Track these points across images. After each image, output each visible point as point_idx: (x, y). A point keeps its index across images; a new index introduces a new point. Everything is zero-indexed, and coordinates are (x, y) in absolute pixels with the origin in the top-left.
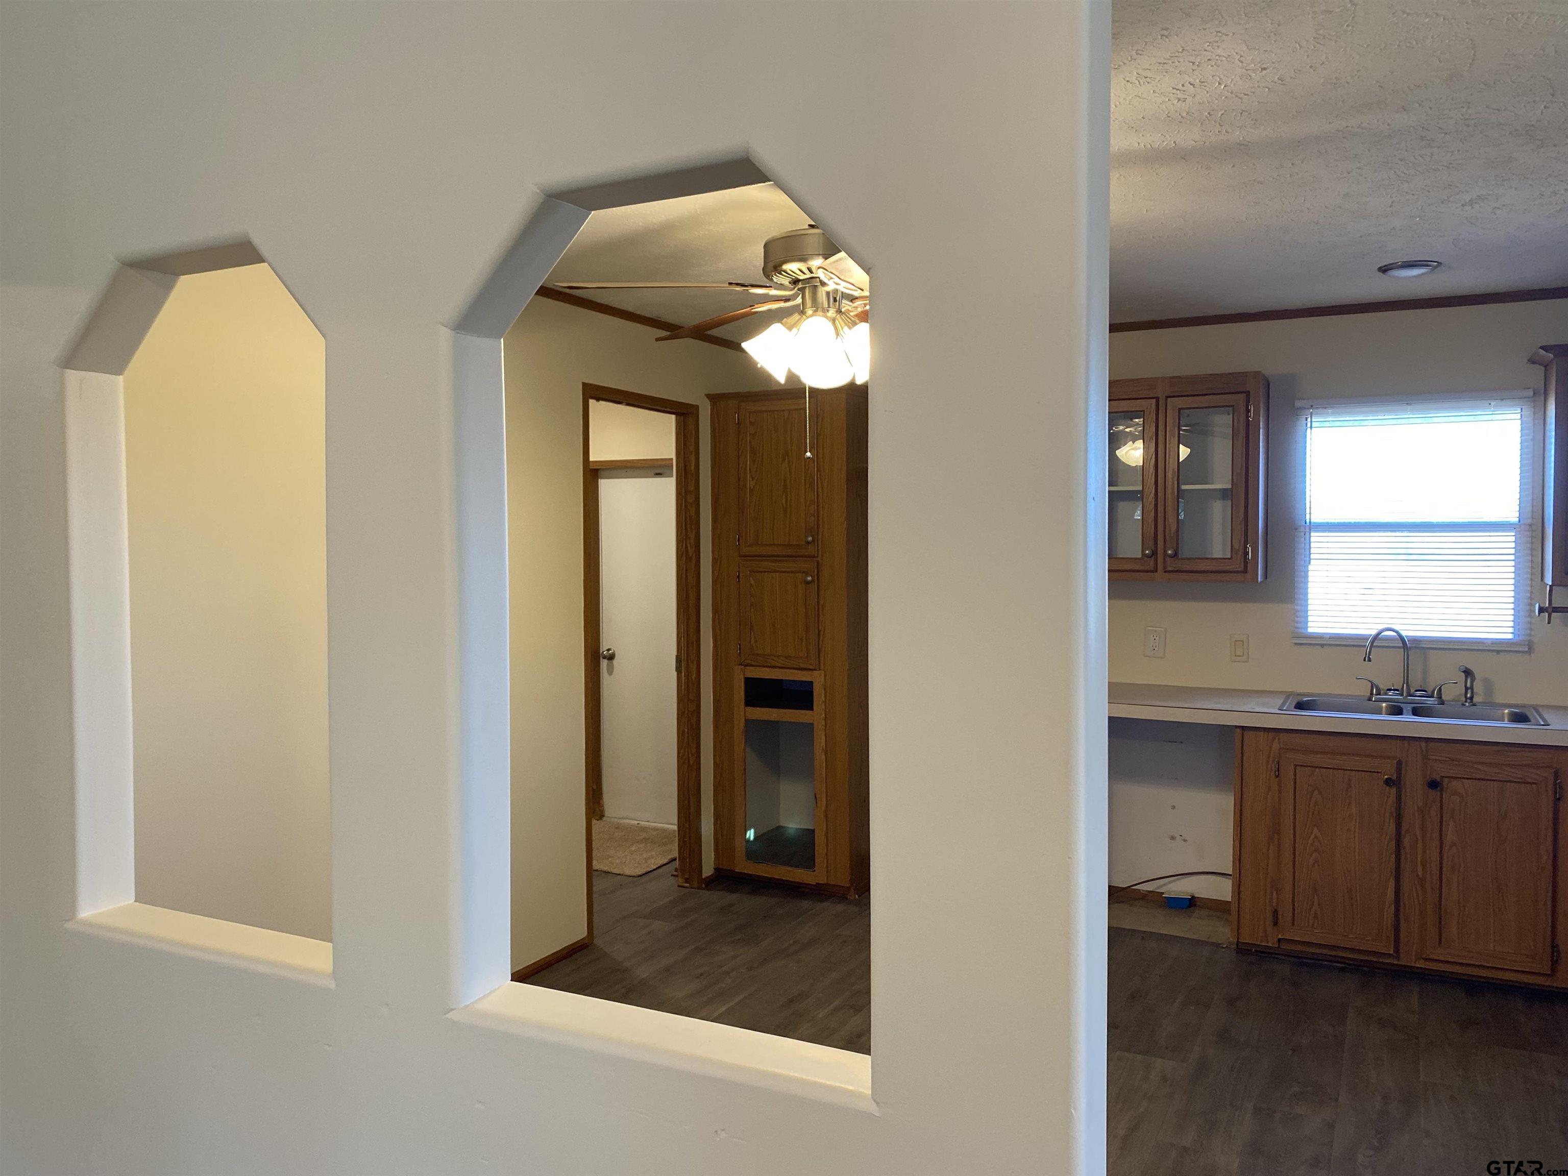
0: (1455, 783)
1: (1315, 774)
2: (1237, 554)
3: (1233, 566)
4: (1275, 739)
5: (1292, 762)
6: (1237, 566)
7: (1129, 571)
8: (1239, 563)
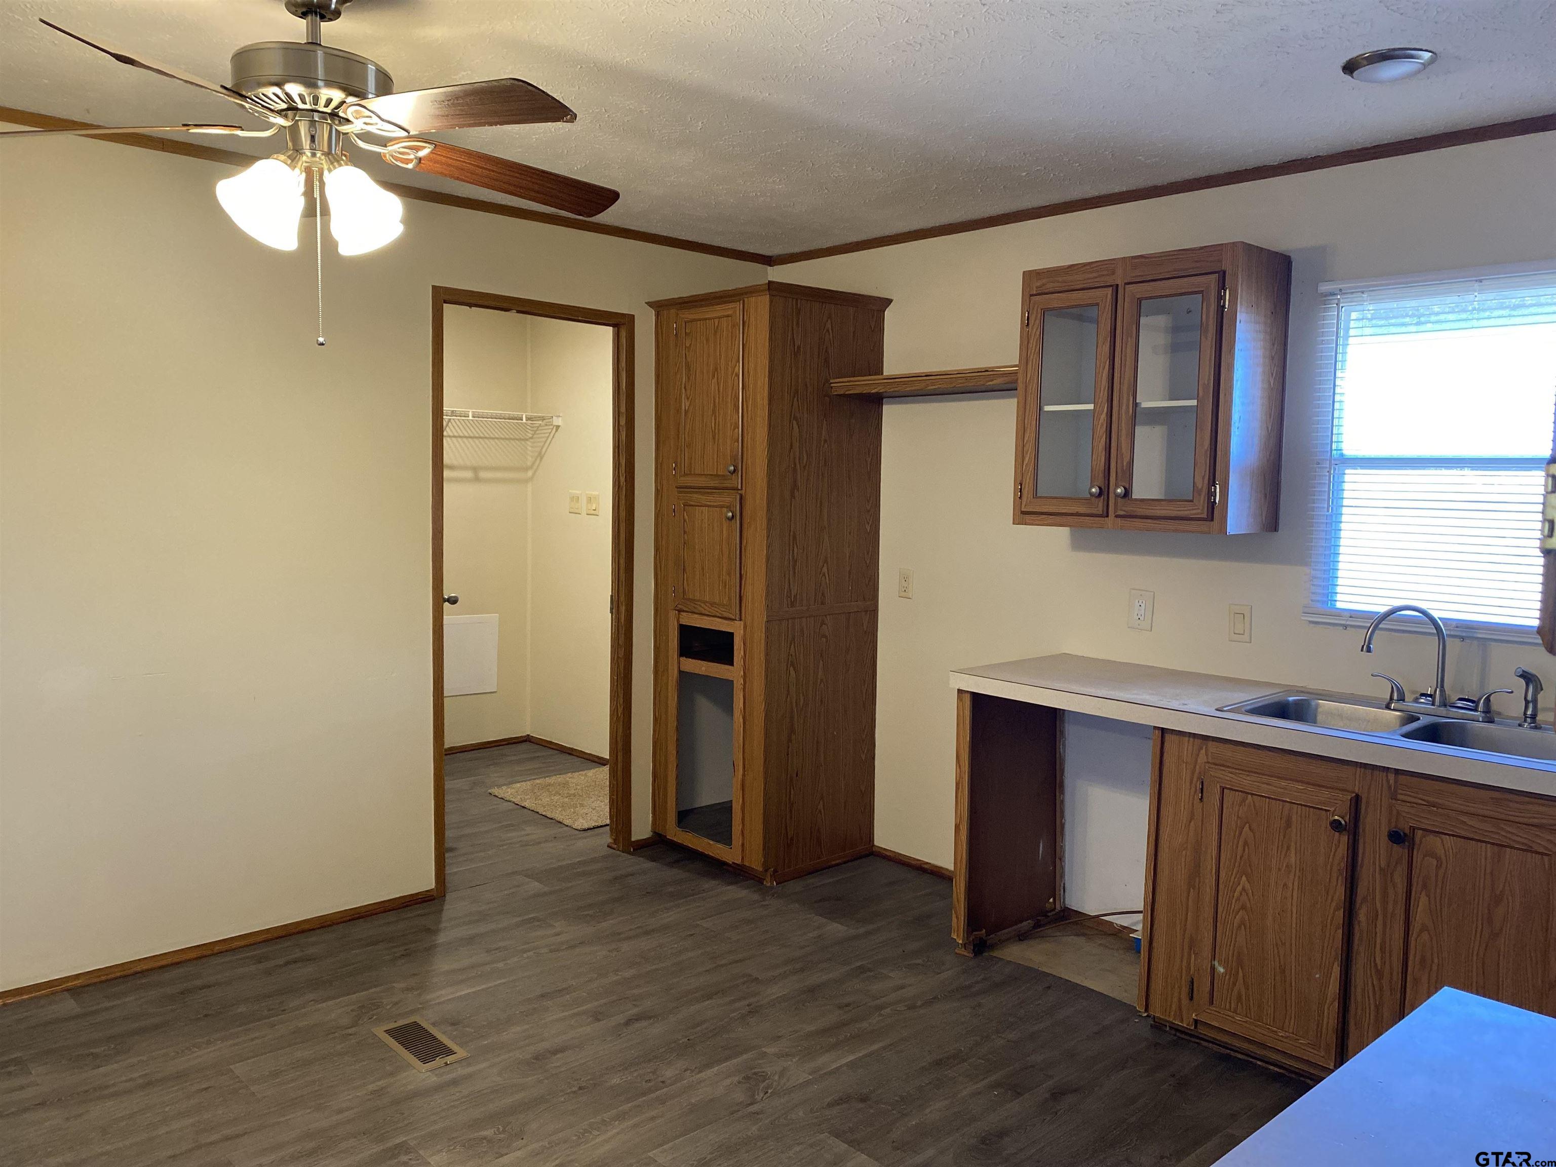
0: (1431, 838)
1: (1247, 802)
2: (1200, 495)
3: (1194, 512)
4: (1202, 748)
5: (1218, 782)
6: (1199, 511)
7: (1072, 514)
8: (1201, 508)
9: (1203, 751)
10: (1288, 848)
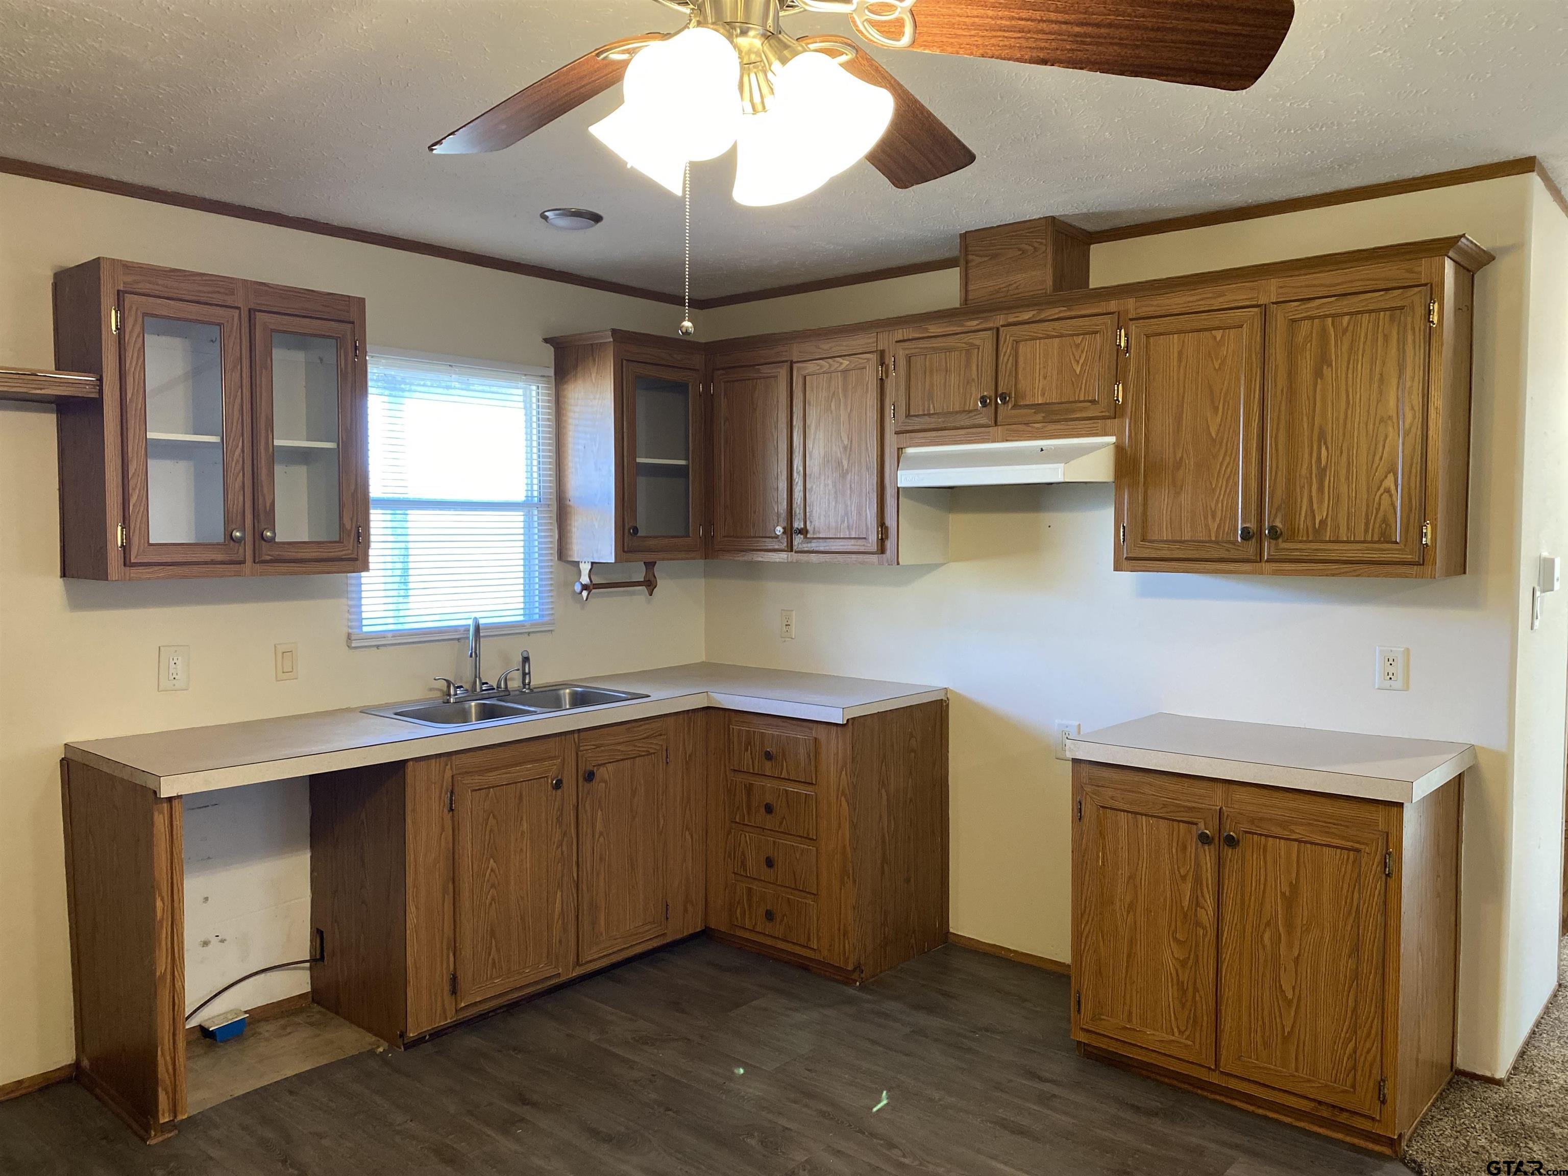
0: (602, 770)
1: (490, 796)
2: (349, 536)
3: (344, 552)
4: (447, 765)
5: (469, 788)
6: (350, 552)
7: (206, 563)
8: (351, 548)
9: (449, 767)
10: (522, 819)
